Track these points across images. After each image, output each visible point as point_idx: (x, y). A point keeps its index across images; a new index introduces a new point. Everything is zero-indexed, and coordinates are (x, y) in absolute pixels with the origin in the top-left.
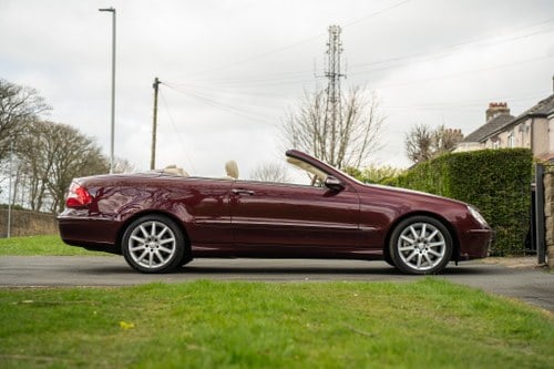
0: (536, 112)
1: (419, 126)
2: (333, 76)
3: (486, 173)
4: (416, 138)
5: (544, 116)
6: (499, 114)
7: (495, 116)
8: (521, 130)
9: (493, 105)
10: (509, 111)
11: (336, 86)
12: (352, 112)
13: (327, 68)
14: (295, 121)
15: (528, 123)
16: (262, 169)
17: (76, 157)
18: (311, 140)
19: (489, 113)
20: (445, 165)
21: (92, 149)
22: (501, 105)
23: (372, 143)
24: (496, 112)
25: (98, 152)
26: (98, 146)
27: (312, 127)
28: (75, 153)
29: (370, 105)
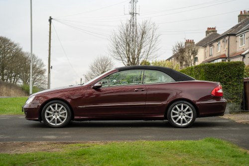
0: (230, 33)
1: (179, 42)
2: (133, 14)
3: (222, 74)
4: (177, 48)
5: (234, 35)
6: (212, 33)
7: (210, 34)
8: (223, 42)
9: (209, 29)
10: (216, 31)
11: (135, 19)
12: (144, 33)
13: (131, 10)
14: (117, 37)
15: (227, 38)
16: (100, 59)
17: (9, 53)
18: (124, 46)
19: (207, 32)
20: (202, 70)
21: (17, 49)
22: (213, 28)
23: (153, 48)
24: (210, 32)
25: (20, 50)
26: (20, 48)
27: (125, 40)
28: (9, 51)
29: (153, 29)
